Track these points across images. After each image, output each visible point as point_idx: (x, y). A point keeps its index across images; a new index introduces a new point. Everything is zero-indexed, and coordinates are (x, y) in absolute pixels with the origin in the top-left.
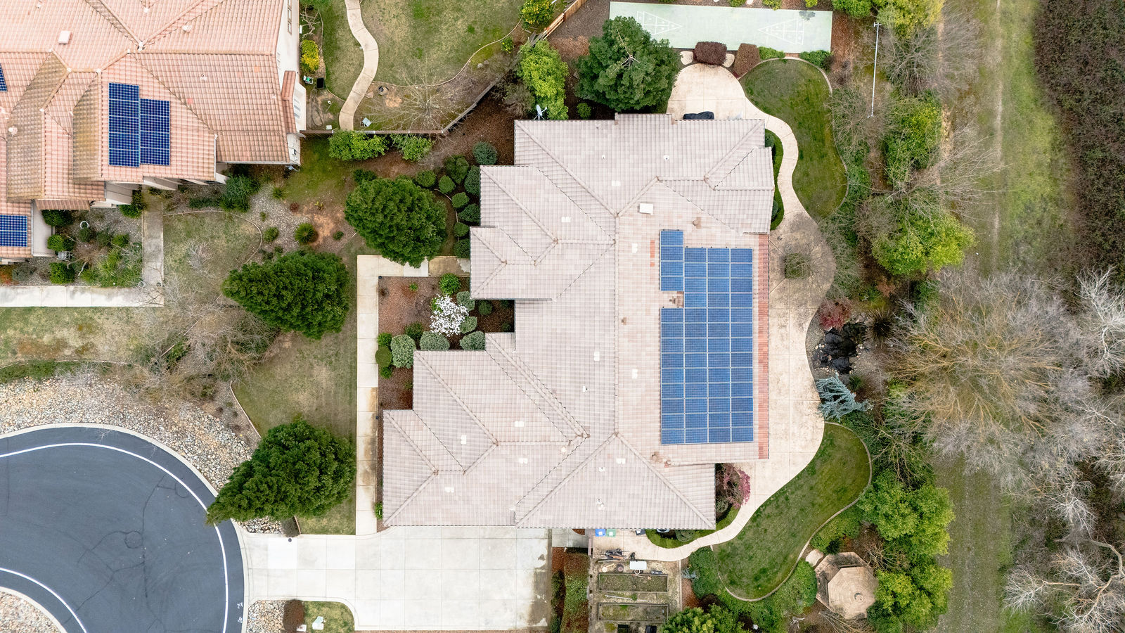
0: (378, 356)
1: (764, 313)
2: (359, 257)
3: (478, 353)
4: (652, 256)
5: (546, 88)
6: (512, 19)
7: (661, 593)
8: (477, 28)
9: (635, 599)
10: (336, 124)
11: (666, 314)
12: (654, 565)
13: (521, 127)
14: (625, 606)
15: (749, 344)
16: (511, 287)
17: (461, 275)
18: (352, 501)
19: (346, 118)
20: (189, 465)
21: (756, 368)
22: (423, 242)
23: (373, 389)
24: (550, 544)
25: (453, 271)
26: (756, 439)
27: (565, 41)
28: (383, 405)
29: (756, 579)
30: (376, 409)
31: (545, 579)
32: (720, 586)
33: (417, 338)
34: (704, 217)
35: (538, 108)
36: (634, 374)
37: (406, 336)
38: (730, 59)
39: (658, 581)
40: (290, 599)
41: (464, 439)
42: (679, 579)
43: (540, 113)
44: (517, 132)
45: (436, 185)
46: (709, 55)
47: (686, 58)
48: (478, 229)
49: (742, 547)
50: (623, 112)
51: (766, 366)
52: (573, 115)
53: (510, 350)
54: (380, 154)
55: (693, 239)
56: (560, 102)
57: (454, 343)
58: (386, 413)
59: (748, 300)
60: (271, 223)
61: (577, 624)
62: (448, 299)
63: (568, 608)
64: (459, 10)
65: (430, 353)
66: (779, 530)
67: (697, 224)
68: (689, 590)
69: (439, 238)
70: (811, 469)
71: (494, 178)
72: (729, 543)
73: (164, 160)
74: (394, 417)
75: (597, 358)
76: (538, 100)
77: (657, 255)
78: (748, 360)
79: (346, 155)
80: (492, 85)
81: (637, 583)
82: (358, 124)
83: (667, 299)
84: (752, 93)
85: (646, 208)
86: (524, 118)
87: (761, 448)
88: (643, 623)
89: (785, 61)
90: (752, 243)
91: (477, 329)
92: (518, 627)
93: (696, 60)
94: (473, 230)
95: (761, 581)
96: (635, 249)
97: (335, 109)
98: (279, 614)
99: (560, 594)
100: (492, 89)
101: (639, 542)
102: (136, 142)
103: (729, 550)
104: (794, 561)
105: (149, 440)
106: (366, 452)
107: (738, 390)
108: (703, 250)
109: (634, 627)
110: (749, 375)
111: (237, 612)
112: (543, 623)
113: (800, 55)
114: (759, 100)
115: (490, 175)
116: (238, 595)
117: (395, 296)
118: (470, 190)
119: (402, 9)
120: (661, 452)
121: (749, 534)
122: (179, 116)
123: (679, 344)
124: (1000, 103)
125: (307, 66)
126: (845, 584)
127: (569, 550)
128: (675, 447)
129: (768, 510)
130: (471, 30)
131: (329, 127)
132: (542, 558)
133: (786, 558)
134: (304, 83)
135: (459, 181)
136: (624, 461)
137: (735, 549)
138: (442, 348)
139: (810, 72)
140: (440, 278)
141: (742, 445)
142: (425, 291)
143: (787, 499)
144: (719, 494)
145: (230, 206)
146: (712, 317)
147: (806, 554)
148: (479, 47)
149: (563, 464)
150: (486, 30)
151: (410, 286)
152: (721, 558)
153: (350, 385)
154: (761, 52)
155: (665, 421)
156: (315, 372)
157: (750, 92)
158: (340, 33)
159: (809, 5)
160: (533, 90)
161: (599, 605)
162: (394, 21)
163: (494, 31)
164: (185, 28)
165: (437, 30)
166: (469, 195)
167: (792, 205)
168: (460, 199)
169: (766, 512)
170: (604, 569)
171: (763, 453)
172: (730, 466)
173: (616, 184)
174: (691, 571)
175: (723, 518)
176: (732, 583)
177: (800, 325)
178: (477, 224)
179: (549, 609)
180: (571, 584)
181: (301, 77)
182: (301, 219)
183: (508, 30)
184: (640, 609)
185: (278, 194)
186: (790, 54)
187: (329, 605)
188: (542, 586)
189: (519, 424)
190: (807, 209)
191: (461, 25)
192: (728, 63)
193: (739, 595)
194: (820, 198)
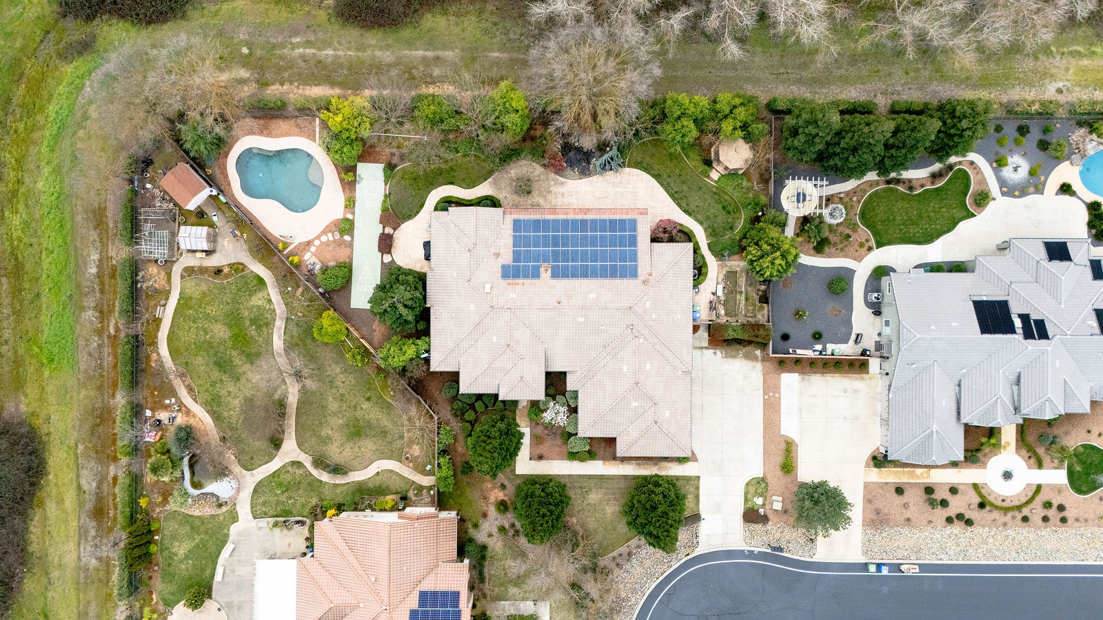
0: (582, 460)
1: (554, 210)
2: (518, 472)
3: (579, 395)
4: (518, 284)
5: (410, 351)
6: (362, 372)
7: (738, 275)
8: (368, 395)
9: (742, 292)
10: (430, 488)
11: (555, 275)
12: (720, 280)
13: (435, 366)
14: (747, 299)
15: (574, 221)
16: (537, 374)
17: (529, 406)
18: (677, 478)
19: (426, 481)
20: (654, 585)
21: (589, 217)
22: (508, 430)
23: (604, 464)
24: (706, 348)
25: (527, 411)
26: (635, 217)
27: (376, 337)
28: (614, 458)
29: (729, 213)
30: (617, 462)
31: (729, 351)
32: (733, 237)
33: (570, 435)
34: (493, 251)
35: (423, 356)
36: (593, 296)
37: (569, 442)
38: (388, 230)
39: (731, 276)
40: (742, 520)
41: (634, 404)
42: (729, 263)
43: (426, 355)
44: (438, 370)
45: (470, 422)
46: (386, 244)
47: (387, 259)
48: (500, 395)
49: (708, 222)
50: (425, 302)
51: (588, 210)
52: (426, 332)
53: (578, 375)
54: (450, 459)
55: (507, 258)
56: (418, 342)
57: (574, 410)
58: (618, 455)
59: (546, 222)
60: (495, 530)
61: (756, 331)
62: (545, 415)
63: (746, 337)
64: (355, 407)
65: (579, 426)
66: (697, 198)
67: (497, 255)
68: (736, 257)
69: (505, 420)
70: (657, 177)
71: (467, 385)
72: (706, 230)
73: (456, 595)
74: (621, 450)
75: (583, 320)
76: (418, 357)
77: (517, 281)
78: (584, 222)
79: (451, 480)
80: (406, 386)
81: (731, 290)
82: (431, 473)
83: (545, 274)
84: (411, 215)
85: (488, 289)
86: (429, 365)
87: (641, 214)
88: (758, 287)
89: (390, 194)
90: (509, 219)
91: (564, 396)
92: (761, 368)
93: (389, 252)
94: (500, 398)
95: (731, 210)
96: (514, 296)
97: (420, 488)
98: (753, 526)
99: (739, 342)
100: (409, 385)
101: (705, 289)
102: (446, 611)
103: (710, 230)
104: (717, 188)
105: (637, 611)
106: (645, 469)
107: (603, 229)
108: (514, 251)
109: (760, 293)
110: (594, 221)
111: (751, 554)
112: (758, 352)
113: (386, 184)
114: (415, 211)
115: (466, 387)
116: (740, 554)
117: (543, 449)
118: (474, 399)
119: (355, 444)
120: (642, 279)
121: (700, 217)
122: (429, 585)
123: (575, 267)
124: (417, 52)
125: (393, 506)
126: (730, 158)
127: (709, 336)
128: (639, 269)
129: (684, 205)
130: (369, 399)
131: (432, 492)
132: (715, 353)
133: (715, 193)
134: (404, 509)
135: (468, 407)
136: (648, 303)
137: (709, 227)
138: (577, 419)
139: (397, 178)
140: (531, 420)
141: (638, 226)
142: (539, 430)
143: (676, 193)
144: (671, 240)
145: (483, 557)
146: (557, 245)
147: (712, 180)
148: (380, 394)
149: (650, 341)
150: (369, 389)
151: (537, 440)
152: (715, 235)
153: (601, 478)
154: (385, 210)
155: (623, 276)
156: (593, 502)
157: (410, 217)
158: (370, 485)
159: (353, 179)
160: (411, 360)
161: (746, 316)
162: (362, 449)
163: (370, 384)
164: (373, 580)
165: (369, 421)
166: (476, 401)
167: (483, 190)
168: (479, 406)
169: (685, 206)
170: (723, 312)
171: (644, 212)
172: (653, 232)
173: (472, 307)
174: (723, 256)
175: (688, 236)
176: (731, 228)
177: (562, 183)
178: (496, 396)
179: (748, 348)
180: (731, 334)
181: (399, 510)
182: (492, 511)
183: (369, 374)
184: (749, 289)
185: (476, 526)
186: (385, 190)
187: (746, 494)
188: (733, 353)
189: (625, 369)
190: (486, 179)
191: (366, 405)
192: (391, 231)
193: (740, 224)
194: (479, 171)
